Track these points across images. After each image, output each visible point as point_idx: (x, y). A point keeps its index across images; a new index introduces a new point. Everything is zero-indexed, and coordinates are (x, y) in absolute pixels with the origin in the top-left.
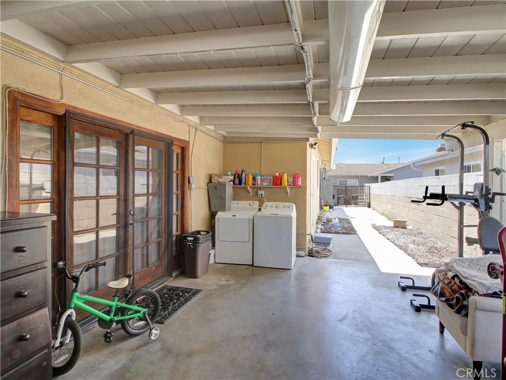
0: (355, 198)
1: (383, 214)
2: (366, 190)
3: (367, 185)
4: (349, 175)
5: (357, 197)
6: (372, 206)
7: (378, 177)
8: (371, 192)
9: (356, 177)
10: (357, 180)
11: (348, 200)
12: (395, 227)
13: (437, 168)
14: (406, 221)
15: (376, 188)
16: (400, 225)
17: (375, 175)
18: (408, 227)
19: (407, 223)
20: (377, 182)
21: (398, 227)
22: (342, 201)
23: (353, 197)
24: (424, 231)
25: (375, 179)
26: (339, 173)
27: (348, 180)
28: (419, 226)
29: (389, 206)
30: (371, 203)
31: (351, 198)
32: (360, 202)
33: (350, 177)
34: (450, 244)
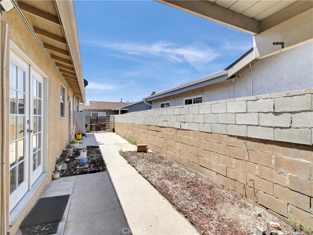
0: (104, 125)
1: (124, 138)
2: (111, 119)
3: (112, 116)
4: (99, 109)
5: (105, 125)
6: (116, 131)
7: (119, 111)
8: (115, 121)
9: (104, 111)
10: (105, 113)
11: (98, 127)
12: (139, 151)
13: (163, 103)
14: (147, 146)
15: (118, 118)
16: (142, 149)
17: (116, 109)
18: (149, 151)
19: (147, 147)
20: (118, 114)
21: (142, 152)
22: (94, 128)
23: (102, 125)
24: (164, 156)
25: (116, 112)
26: (92, 108)
27: (99, 113)
28: (159, 151)
29: (130, 132)
30: (115, 129)
31: (101, 126)
32: (108, 128)
33: (100, 111)
34: (198, 173)
